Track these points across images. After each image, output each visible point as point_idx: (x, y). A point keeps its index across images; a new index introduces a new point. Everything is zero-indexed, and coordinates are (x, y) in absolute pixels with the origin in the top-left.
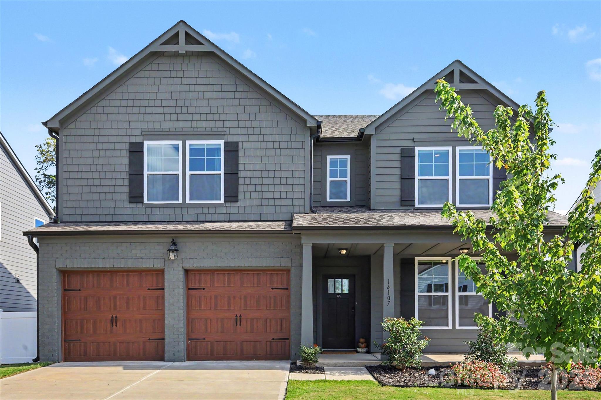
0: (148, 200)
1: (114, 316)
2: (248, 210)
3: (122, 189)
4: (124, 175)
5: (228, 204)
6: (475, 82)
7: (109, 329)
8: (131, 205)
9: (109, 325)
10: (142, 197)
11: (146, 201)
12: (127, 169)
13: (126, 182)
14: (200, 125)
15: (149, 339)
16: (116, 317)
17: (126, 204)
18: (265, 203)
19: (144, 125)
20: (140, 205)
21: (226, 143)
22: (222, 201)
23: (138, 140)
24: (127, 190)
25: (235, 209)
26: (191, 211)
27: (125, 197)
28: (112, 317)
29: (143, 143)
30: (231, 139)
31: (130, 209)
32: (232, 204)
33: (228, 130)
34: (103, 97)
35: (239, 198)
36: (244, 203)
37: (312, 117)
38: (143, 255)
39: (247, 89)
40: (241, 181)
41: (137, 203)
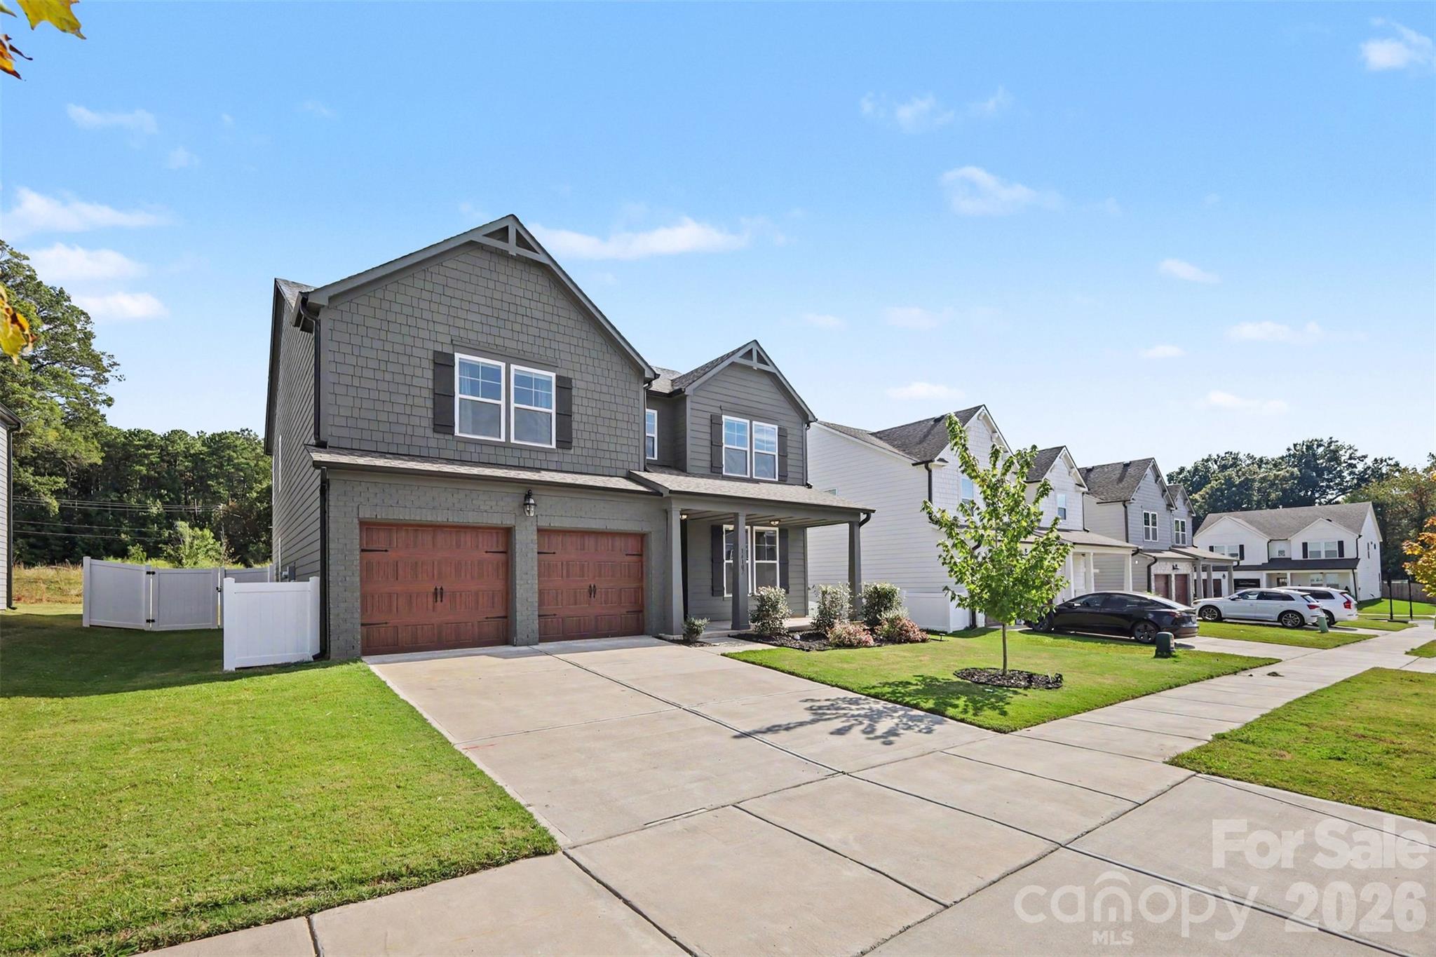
0: (460, 432)
1: (439, 588)
2: (582, 460)
3: (423, 412)
4: (427, 393)
5: (560, 451)
6: (767, 364)
7: (430, 606)
8: (437, 436)
9: (431, 600)
10: (453, 427)
11: (457, 433)
12: (431, 386)
13: (430, 404)
14: (527, 348)
15: (487, 618)
16: (441, 589)
17: (429, 433)
18: (600, 454)
19: (454, 332)
20: (447, 437)
21: (557, 377)
22: (554, 446)
23: (448, 349)
24: (430, 415)
25: (569, 456)
26: (517, 453)
27: (427, 422)
28: (436, 589)
29: (454, 355)
30: (564, 373)
31: (435, 441)
32: (565, 451)
33: (559, 361)
34: (395, 280)
35: (573, 444)
36: (578, 451)
37: (649, 367)
38: (487, 508)
39: (580, 318)
40: (575, 426)
41: (444, 433)
